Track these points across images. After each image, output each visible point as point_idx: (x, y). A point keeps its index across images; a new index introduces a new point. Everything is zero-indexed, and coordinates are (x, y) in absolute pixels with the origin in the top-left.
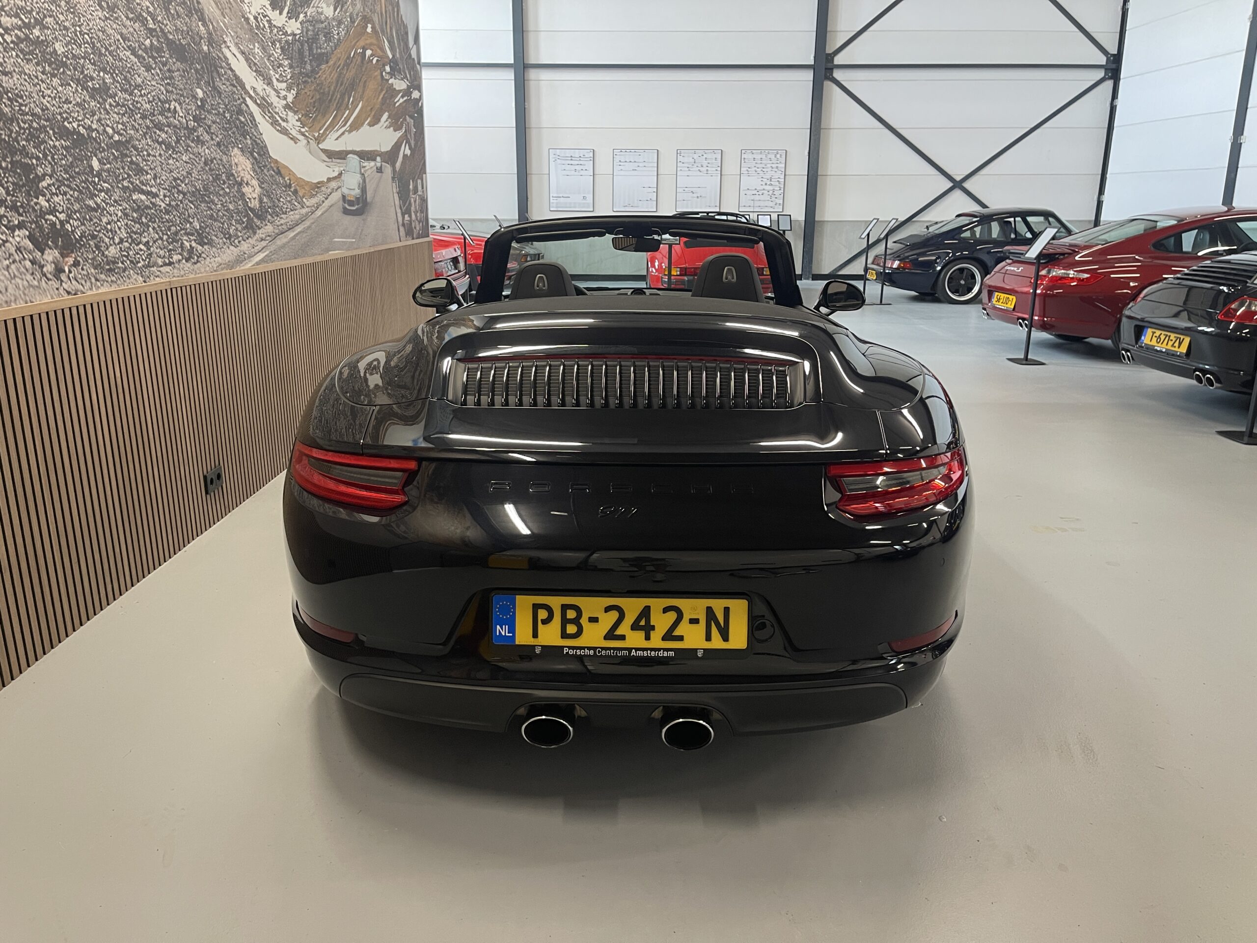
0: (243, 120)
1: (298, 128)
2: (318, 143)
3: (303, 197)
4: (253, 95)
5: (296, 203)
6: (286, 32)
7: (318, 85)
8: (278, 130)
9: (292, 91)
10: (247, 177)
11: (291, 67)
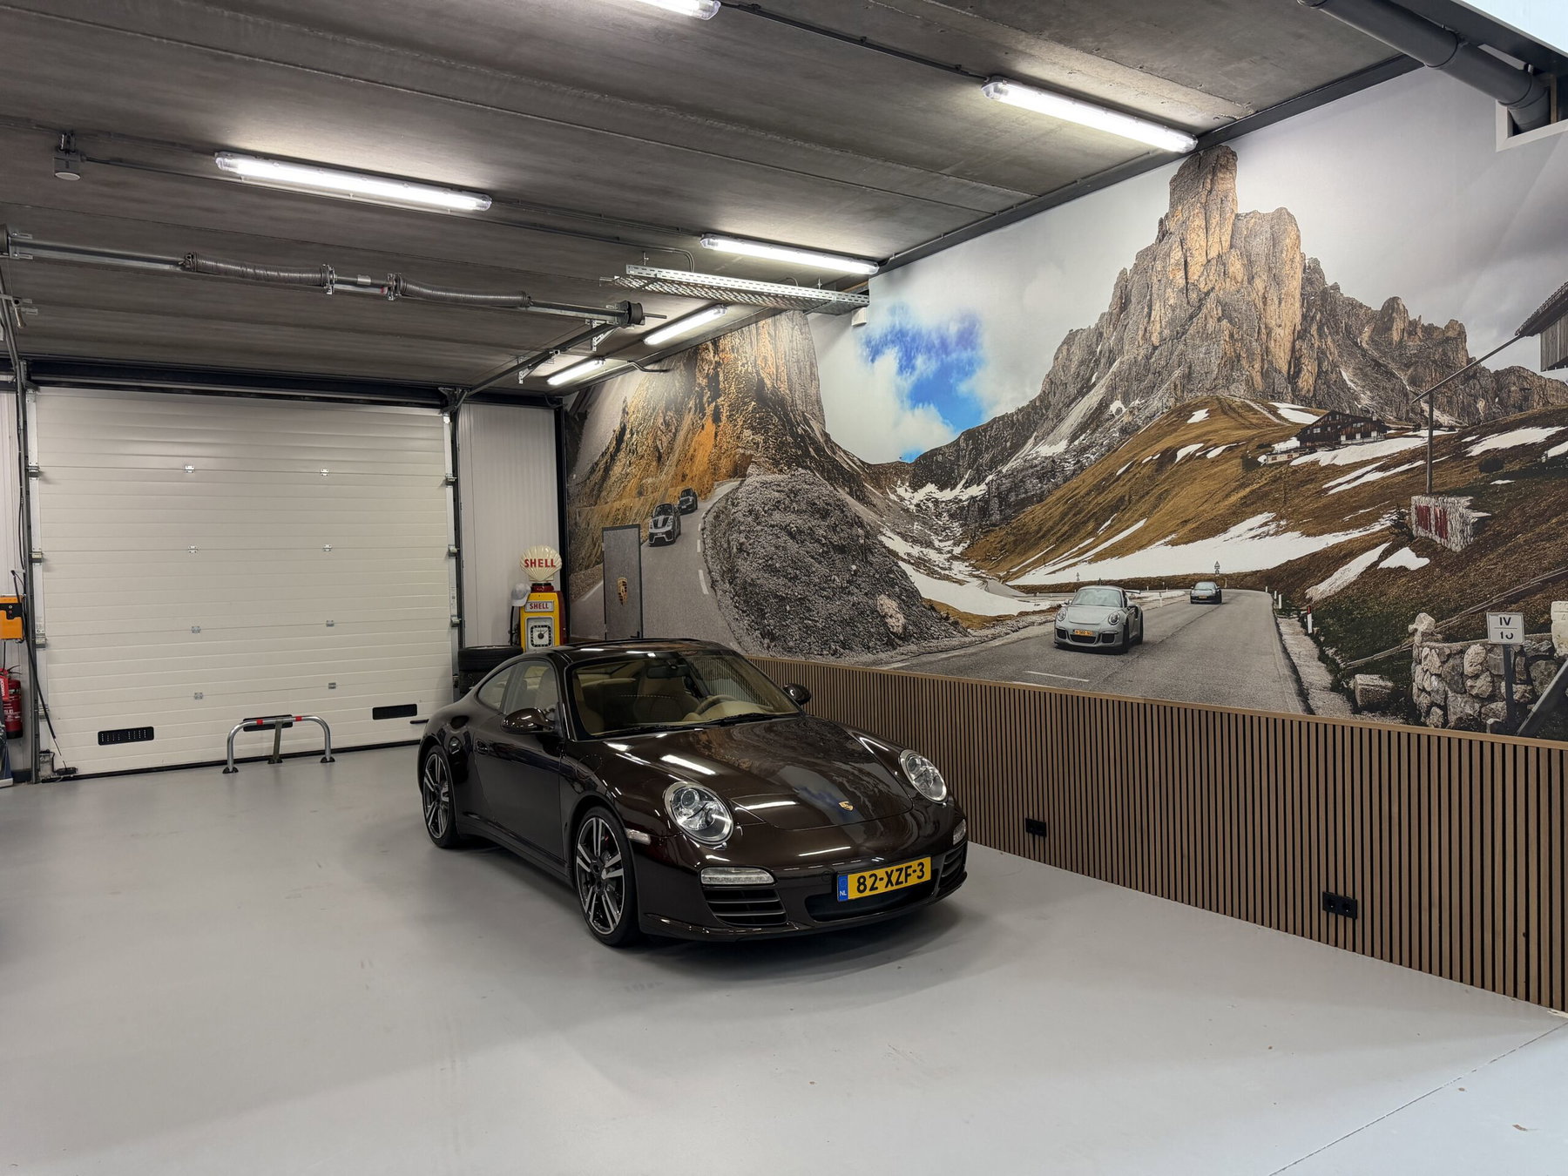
0: (892, 576)
1: (967, 573)
2: (1006, 581)
3: (967, 628)
4: (906, 558)
5: (954, 632)
6: (961, 500)
7: (1014, 528)
8: (936, 578)
9: (962, 544)
10: (891, 612)
11: (961, 526)
